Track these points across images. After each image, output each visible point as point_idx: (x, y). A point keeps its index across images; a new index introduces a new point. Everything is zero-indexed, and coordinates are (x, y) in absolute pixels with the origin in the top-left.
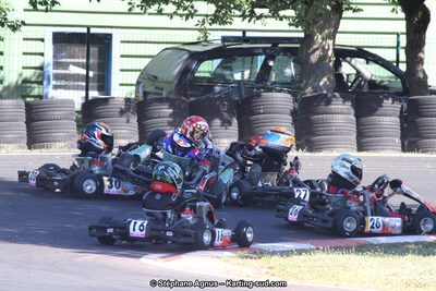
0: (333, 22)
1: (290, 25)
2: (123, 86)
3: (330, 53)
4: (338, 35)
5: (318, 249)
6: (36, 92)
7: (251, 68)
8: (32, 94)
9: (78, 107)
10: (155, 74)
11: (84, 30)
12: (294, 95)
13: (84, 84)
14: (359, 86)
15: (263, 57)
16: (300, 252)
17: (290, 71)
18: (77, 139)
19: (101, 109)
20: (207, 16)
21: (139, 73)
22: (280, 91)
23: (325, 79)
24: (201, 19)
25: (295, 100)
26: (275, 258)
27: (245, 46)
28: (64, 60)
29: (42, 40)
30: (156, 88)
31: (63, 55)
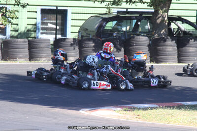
0: (167, 5)
1: (148, 6)
2: (72, 33)
3: (166, 19)
4: (169, 11)
5: (160, 107)
6: (33, 35)
7: (130, 25)
8: (31, 36)
9: (52, 42)
10: (87, 28)
11: (55, 8)
12: (149, 37)
13: (55, 32)
14: (179, 34)
15: (136, 20)
16: (151, 108)
17: (148, 27)
18: (51, 57)
19: (62, 43)
20: (110, 2)
21: (79, 27)
22: (143, 36)
23: (164, 31)
24: (107, 3)
25: (150, 40)
26: (140, 111)
27: (127, 15)
28: (46, 21)
29: (36, 12)
30: (87, 34)
31: (46, 18)
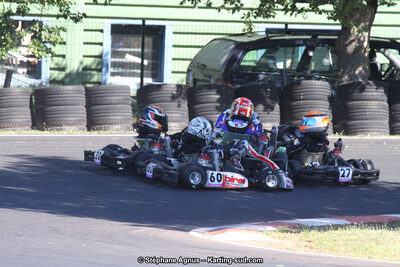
0: (369, 16)
1: (329, 18)
2: (174, 73)
3: (366, 44)
4: (373, 28)
5: (352, 224)
6: (95, 79)
7: (292, 58)
8: (92, 80)
9: (133, 93)
10: (204, 63)
11: (140, 22)
12: (332, 83)
13: (139, 71)
14: (392, 75)
15: (304, 48)
16: (336, 227)
17: (329, 61)
18: (131, 122)
19: (155, 95)
20: (252, 9)
21: (189, 62)
22: (319, 79)
23: (361, 68)
24: (246, 12)
25: (333, 88)
27: (287, 37)
28: (120, 50)
30: (205, 75)
31: (121, 44)
